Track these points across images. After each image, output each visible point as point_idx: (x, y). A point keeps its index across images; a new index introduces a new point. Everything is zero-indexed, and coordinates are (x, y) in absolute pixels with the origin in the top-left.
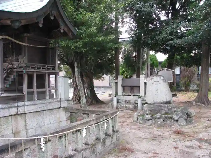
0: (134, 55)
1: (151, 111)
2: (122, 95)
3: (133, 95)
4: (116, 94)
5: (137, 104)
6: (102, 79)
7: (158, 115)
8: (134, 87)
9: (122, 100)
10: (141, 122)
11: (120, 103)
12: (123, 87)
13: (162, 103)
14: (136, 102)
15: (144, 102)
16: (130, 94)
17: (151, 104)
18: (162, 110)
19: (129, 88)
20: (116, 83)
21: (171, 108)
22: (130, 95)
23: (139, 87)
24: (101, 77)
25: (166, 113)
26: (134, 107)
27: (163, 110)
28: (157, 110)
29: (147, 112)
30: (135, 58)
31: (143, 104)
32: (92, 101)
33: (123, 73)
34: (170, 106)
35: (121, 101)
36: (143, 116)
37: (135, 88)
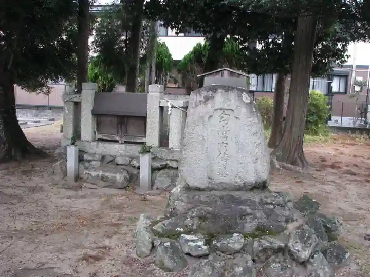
0: (124, 38)
1: (202, 218)
2: (94, 140)
3: (126, 142)
4: (77, 136)
5: (139, 168)
6: (45, 90)
7: (235, 241)
8: (128, 117)
9: (94, 155)
10: (168, 263)
11: (87, 164)
12: (97, 115)
13: (239, 188)
14: (134, 162)
15: (157, 164)
16: (118, 138)
17: (198, 189)
18: (243, 215)
19: (115, 120)
20: (77, 104)
21: (272, 207)
22: (117, 141)
23: (145, 118)
24: (42, 85)
25: (262, 231)
26: (128, 177)
27: (248, 219)
28: (226, 217)
29: (188, 221)
30: (126, 44)
31: (154, 170)
32: (9, 151)
33: (95, 79)
34: (269, 201)
35: (90, 158)
36: (173, 235)
37: (131, 121)
